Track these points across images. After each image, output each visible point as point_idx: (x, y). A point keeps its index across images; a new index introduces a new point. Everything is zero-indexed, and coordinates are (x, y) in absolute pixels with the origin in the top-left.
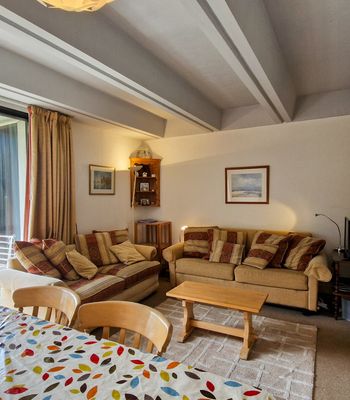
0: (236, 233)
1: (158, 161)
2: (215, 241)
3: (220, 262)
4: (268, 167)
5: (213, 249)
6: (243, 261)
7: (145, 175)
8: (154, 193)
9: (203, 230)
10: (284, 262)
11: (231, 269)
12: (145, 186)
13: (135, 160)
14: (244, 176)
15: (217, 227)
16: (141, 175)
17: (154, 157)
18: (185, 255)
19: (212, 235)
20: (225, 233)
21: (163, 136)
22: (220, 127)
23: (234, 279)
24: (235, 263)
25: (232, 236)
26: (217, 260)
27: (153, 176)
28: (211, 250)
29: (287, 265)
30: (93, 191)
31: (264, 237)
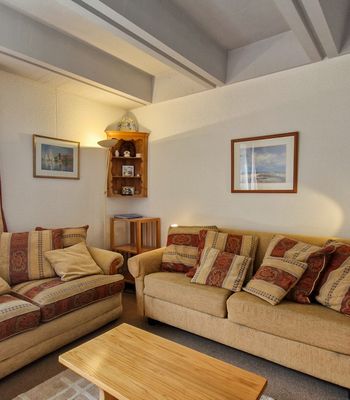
0: (240, 238)
1: (146, 135)
2: (206, 249)
3: (207, 284)
4: (296, 135)
5: (202, 261)
6: (244, 285)
7: (127, 155)
8: (140, 179)
9: (194, 232)
10: (316, 292)
11: (222, 298)
12: (127, 170)
13: (113, 134)
14: (258, 150)
15: (214, 228)
16: (121, 154)
17: (140, 131)
18: (162, 267)
19: (204, 239)
20: (223, 237)
21: (150, 100)
22: (224, 78)
23: (226, 317)
24: (230, 288)
25: (233, 242)
26: (203, 281)
27: (138, 156)
28: (198, 262)
29: (321, 298)
30: (40, 172)
31: (285, 245)
